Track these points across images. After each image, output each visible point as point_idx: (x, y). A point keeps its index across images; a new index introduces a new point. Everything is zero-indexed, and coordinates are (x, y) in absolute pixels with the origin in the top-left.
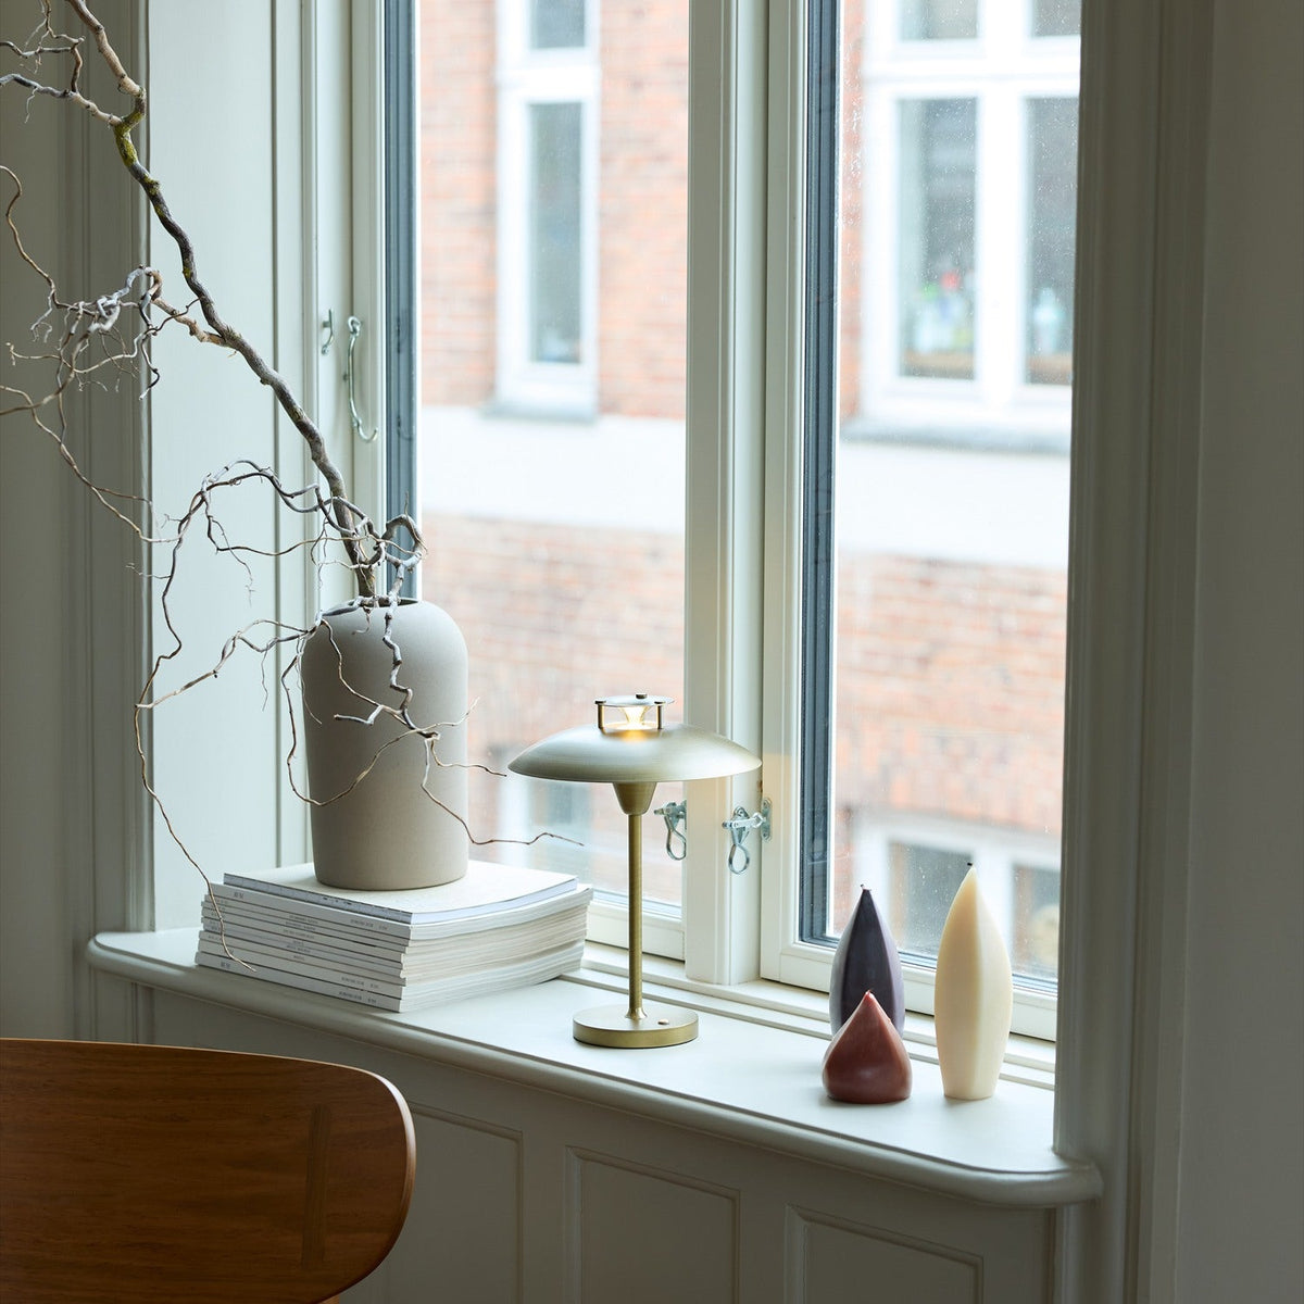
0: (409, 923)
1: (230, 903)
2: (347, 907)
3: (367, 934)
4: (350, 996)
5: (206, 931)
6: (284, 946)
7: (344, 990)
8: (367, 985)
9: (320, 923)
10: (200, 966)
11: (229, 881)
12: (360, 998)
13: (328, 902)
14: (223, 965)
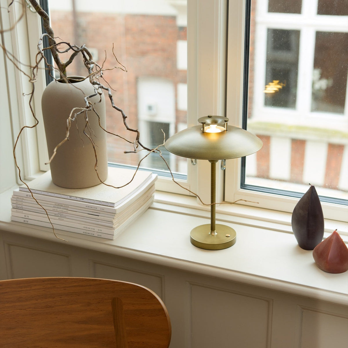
0: (114, 207)
1: (25, 198)
2: (82, 200)
3: (95, 211)
4: (89, 233)
5: (13, 208)
6: (53, 215)
7: (85, 231)
8: (96, 229)
9: (70, 206)
10: (12, 221)
11: (21, 190)
12: (94, 234)
13: (72, 198)
14: (24, 221)
